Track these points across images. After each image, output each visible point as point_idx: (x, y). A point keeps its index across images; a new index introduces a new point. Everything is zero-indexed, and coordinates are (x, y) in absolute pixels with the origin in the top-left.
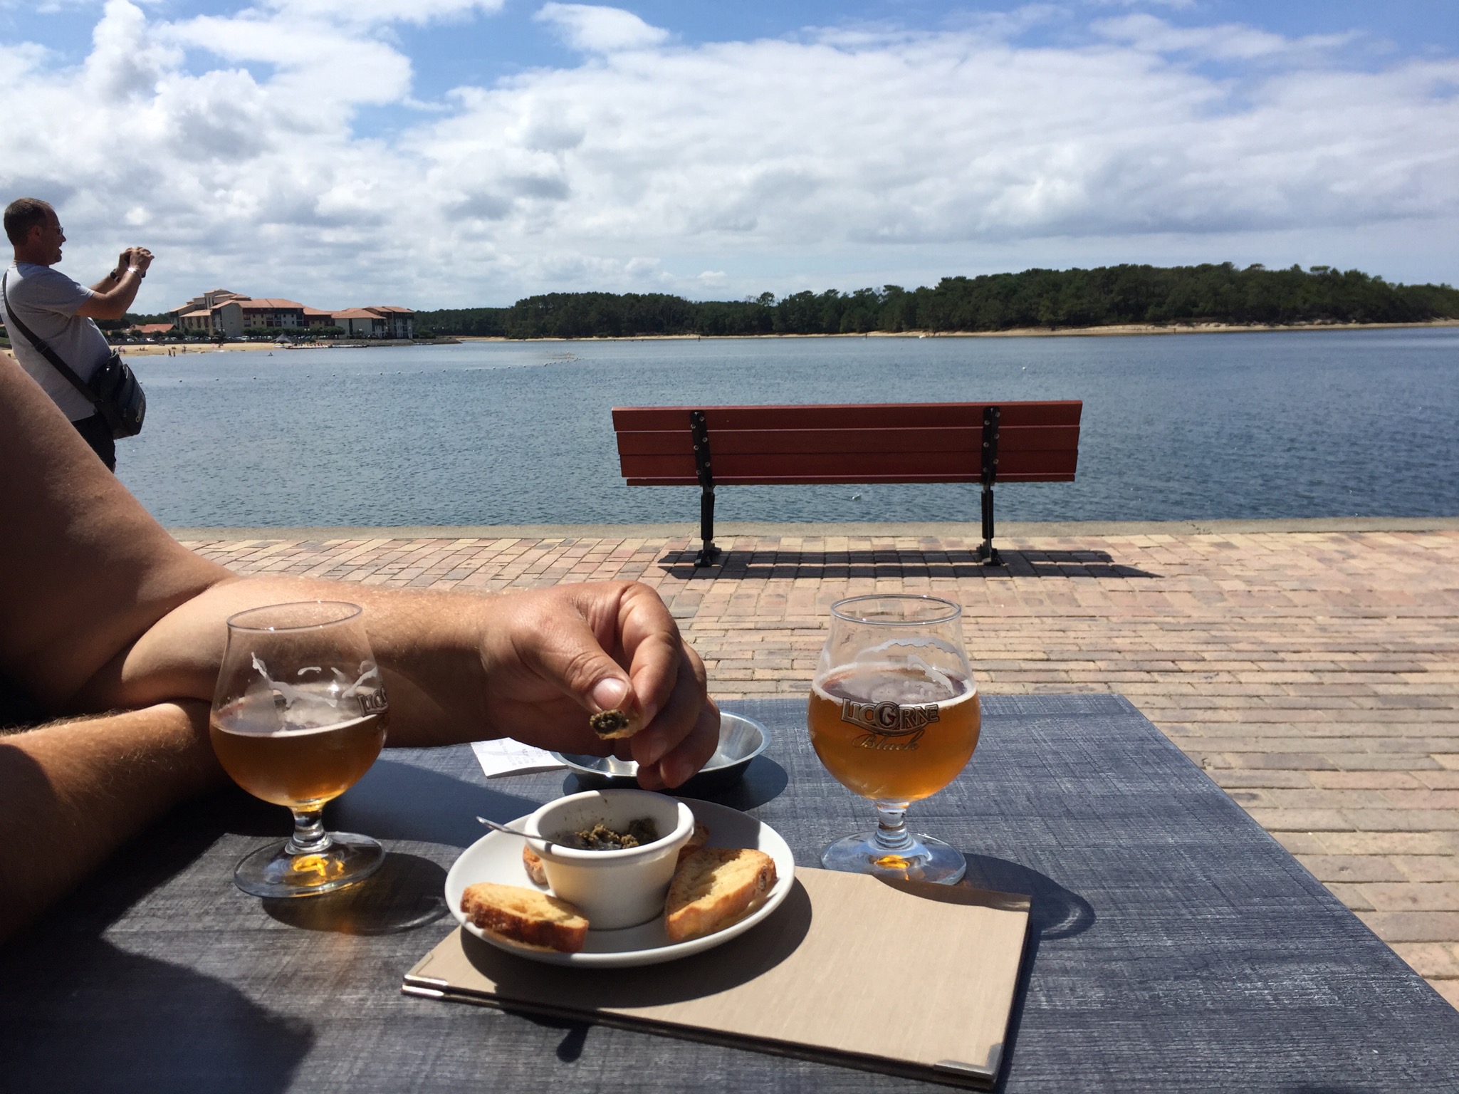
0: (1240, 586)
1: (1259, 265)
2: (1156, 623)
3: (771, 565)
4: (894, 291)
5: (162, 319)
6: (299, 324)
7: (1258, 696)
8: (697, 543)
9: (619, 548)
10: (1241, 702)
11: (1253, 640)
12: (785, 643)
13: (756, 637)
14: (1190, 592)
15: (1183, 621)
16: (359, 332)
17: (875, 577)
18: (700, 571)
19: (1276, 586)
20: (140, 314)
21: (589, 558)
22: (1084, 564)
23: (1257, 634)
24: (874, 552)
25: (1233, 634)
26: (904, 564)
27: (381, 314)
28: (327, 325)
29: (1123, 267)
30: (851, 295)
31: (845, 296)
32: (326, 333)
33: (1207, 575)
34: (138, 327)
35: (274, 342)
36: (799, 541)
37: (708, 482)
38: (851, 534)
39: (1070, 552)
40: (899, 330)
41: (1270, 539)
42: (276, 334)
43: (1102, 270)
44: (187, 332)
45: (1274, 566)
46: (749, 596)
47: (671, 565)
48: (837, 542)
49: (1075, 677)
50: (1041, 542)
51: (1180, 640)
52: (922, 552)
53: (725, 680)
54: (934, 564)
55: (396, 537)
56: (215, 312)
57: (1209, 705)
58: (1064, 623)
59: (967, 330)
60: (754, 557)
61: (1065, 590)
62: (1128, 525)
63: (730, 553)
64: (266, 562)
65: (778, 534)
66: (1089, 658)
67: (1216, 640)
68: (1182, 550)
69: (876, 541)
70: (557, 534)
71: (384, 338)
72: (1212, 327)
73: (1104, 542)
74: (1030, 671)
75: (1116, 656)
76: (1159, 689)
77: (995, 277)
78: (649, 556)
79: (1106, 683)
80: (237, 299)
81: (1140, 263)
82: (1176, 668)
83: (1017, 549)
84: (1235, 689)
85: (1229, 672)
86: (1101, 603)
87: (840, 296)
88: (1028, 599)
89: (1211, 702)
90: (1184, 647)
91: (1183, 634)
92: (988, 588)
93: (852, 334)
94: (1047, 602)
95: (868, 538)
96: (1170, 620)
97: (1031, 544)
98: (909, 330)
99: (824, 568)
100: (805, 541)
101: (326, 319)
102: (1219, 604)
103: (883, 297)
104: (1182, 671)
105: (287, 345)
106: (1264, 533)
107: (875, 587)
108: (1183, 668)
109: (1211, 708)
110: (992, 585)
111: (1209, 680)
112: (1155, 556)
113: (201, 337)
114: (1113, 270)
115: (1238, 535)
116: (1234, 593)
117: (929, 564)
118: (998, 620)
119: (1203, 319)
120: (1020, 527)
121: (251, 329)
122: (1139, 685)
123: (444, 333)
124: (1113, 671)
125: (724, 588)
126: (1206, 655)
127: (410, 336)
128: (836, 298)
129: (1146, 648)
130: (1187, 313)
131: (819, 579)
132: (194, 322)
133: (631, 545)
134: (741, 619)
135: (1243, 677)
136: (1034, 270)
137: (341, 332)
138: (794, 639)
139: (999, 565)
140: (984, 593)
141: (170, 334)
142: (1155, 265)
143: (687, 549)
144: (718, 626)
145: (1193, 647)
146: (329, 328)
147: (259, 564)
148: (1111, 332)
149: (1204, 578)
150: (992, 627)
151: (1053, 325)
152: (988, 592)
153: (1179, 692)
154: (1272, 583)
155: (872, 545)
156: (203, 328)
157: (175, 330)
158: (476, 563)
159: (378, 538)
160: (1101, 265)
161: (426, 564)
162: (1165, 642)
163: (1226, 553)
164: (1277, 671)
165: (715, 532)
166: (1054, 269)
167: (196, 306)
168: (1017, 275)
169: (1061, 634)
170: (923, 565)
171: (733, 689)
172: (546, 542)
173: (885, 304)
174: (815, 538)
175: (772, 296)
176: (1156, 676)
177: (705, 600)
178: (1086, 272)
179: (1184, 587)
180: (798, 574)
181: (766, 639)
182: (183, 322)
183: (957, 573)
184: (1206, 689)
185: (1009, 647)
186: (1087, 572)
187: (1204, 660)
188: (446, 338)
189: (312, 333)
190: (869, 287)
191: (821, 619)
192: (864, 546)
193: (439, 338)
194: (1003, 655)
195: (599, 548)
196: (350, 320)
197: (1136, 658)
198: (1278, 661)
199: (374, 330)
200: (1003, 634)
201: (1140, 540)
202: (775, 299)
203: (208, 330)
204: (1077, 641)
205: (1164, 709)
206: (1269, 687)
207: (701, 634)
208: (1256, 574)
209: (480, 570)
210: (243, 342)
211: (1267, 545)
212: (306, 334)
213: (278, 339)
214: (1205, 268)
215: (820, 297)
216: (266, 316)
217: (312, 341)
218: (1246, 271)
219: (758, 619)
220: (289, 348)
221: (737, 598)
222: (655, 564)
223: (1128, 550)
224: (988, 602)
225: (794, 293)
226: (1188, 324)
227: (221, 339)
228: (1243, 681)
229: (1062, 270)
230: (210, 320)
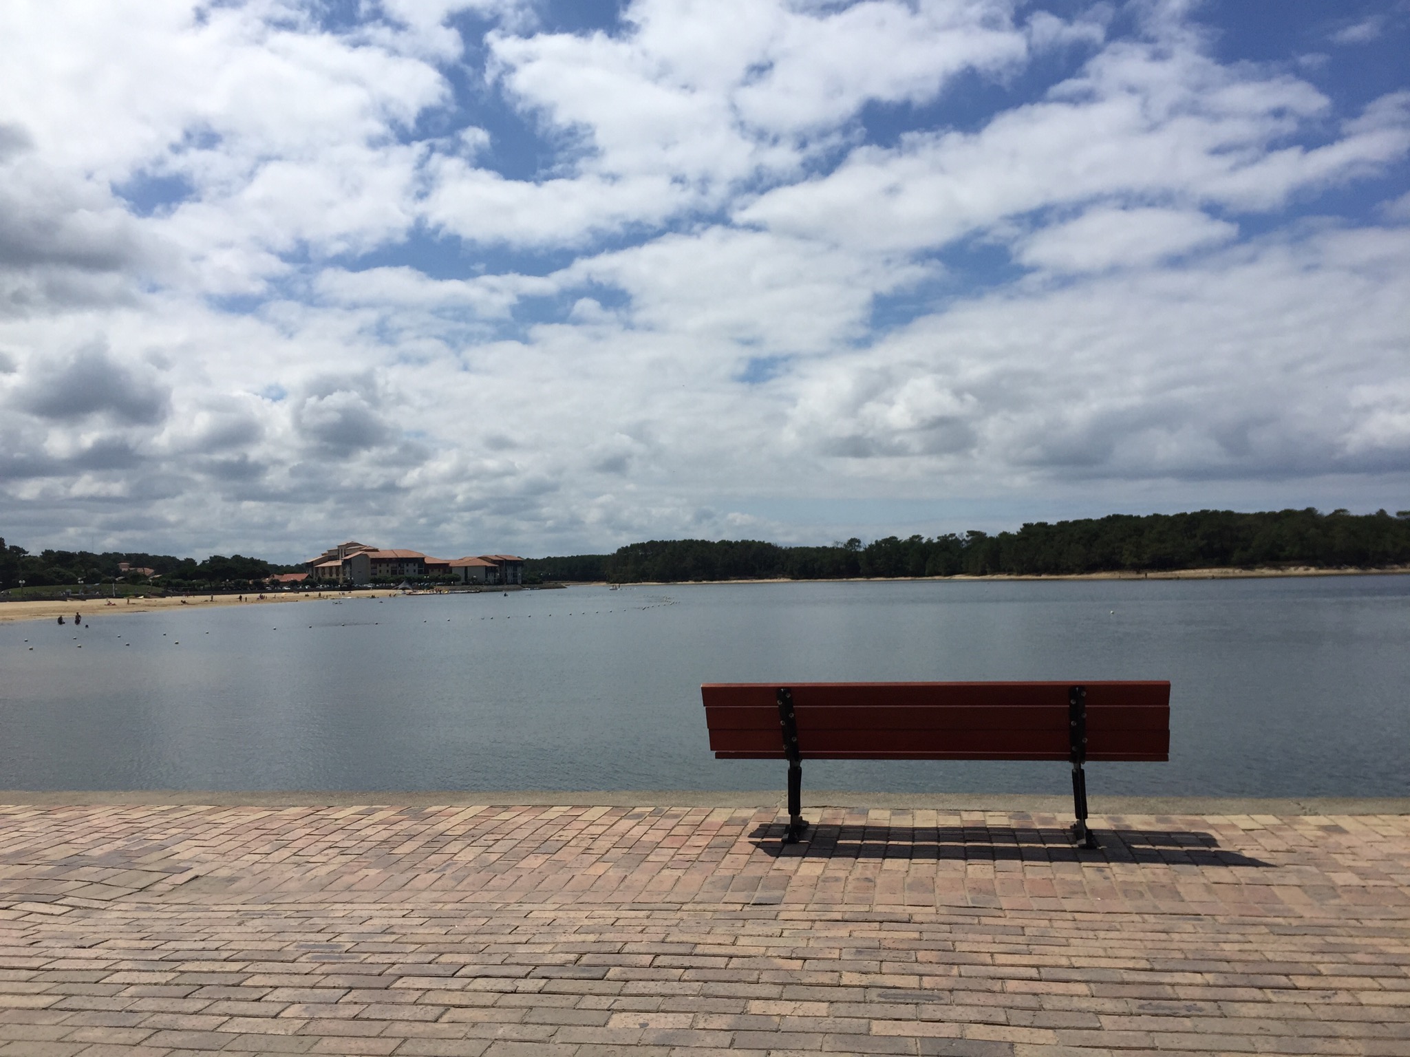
0: (1355, 880)
1: (1343, 511)
2: (1266, 925)
3: (859, 842)
4: (977, 537)
5: (299, 569)
6: (420, 572)
7: (1381, 1022)
8: (784, 815)
9: (709, 819)
10: (1362, 1030)
11: (1371, 950)
12: (872, 939)
13: (842, 931)
14: (1299, 886)
15: (1295, 922)
16: (473, 579)
17: (965, 859)
18: (786, 848)
19: (1392, 880)
20: (279, 565)
21: (679, 830)
22: (1185, 848)
23: (1375, 941)
24: (963, 829)
25: (1349, 940)
26: (995, 844)
27: (494, 562)
28: (445, 572)
29: (1204, 513)
30: (936, 540)
31: (930, 541)
32: (443, 580)
33: (1317, 866)
34: (276, 577)
35: (397, 589)
36: (887, 814)
37: (795, 757)
38: (940, 806)
39: (1168, 834)
40: (984, 573)
41: (1380, 822)
42: (398, 582)
43: (1183, 515)
44: (320, 581)
45: (1389, 855)
46: (837, 879)
47: (758, 840)
48: (926, 818)
49: (1181, 992)
50: (1138, 822)
51: (1294, 948)
52: (1013, 830)
53: (811, 985)
54: (1026, 845)
55: (493, 803)
56: (346, 562)
57: (1330, 1033)
58: (1166, 923)
59: (1051, 573)
60: (844, 831)
61: (1165, 880)
62: (1228, 802)
63: (818, 826)
64: (369, 831)
65: (865, 805)
66: (1197, 969)
67: (1331, 949)
68: (1288, 834)
69: (965, 816)
70: (647, 802)
71: (495, 584)
72: (1301, 570)
73: (1204, 821)
74: (1133, 983)
75: (1224, 967)
76: (1273, 1011)
77: (1076, 523)
78: (738, 829)
79: (1215, 1001)
80: (366, 550)
81: (1221, 508)
82: (1290, 984)
83: (1114, 828)
84: (1355, 1013)
85: (1348, 990)
86: (1206, 897)
87: (924, 541)
88: (1128, 890)
89: (1331, 1028)
90: (1298, 957)
91: (1297, 939)
92: (1084, 877)
93: (937, 578)
94: (1148, 895)
95: (956, 812)
96: (1280, 920)
97: (1127, 823)
98: (993, 573)
99: (912, 846)
100: (893, 814)
101: (445, 567)
102: (1333, 902)
103: (967, 542)
104: (1296, 988)
105: (407, 591)
106: (1374, 815)
107: (966, 872)
108: (1299, 984)
109: (1330, 1037)
110: (1088, 872)
111: (1327, 1001)
112: (1261, 841)
113: (332, 585)
114: (1194, 515)
115: (1346, 816)
116: (1347, 888)
117: (1022, 845)
118: (1098, 917)
119: (1292, 562)
120: (1116, 803)
121: (377, 577)
122: (1252, 1005)
123: (550, 578)
124: (1222, 987)
125: (811, 868)
126: (1321, 968)
127: (520, 582)
128: (921, 543)
129: (1256, 957)
130: (1275, 556)
131: (907, 860)
132: (327, 571)
133: (720, 816)
134: (828, 907)
135: (1365, 998)
136: (1114, 515)
137: (457, 579)
138: (883, 935)
139: (1096, 848)
140: (1081, 882)
141: (304, 583)
142: (1236, 510)
143: (775, 821)
144: (804, 916)
145: (1308, 958)
146: (447, 576)
147: (363, 833)
148: (1197, 575)
149: (1314, 869)
150: (1090, 925)
151: (1139, 567)
152: (1085, 882)
153: (1295, 1015)
154: (1387, 876)
155: (962, 821)
156: (334, 576)
157: (310, 579)
158: (567, 834)
159: (475, 805)
160: (1183, 511)
161: (520, 835)
162: (1276, 950)
163: (1335, 838)
164: (1400, 991)
165: (803, 803)
166: (1135, 514)
167: (330, 557)
168: (1097, 521)
169: (1163, 936)
170: (1016, 845)
171: (819, 996)
172: (637, 810)
173: (968, 548)
174: (903, 811)
175: (859, 541)
176: (1269, 994)
177: (792, 883)
178: (1167, 518)
179: (1295, 881)
180: (886, 853)
181: (855, 934)
182: (317, 572)
183: (1051, 856)
184: (1323, 1012)
185: (1110, 952)
186: (1188, 859)
187: (1319, 974)
188: (552, 583)
189: (430, 580)
190: (953, 532)
191: (910, 910)
192: (953, 822)
193: (546, 584)
194: (1104, 963)
195: (689, 819)
196: (466, 567)
197: (1247, 970)
198: (1399, 977)
199: (487, 576)
200: (1102, 934)
201: (1243, 821)
202: (861, 544)
203: (339, 579)
204: (1183, 946)
205: (1280, 1036)
206: (1393, 1011)
207: (788, 925)
208: (1368, 864)
209: (571, 844)
210: (368, 589)
211: (1378, 829)
212: (426, 581)
213: (400, 586)
214: (1288, 514)
215: (905, 542)
216: (391, 565)
217: (429, 588)
218: (1331, 515)
219: (846, 908)
220: (410, 594)
221: (824, 881)
222: (744, 839)
223: (1229, 833)
224: (1085, 893)
225: (880, 539)
226: (1277, 567)
227: (349, 587)
228: (1364, 1002)
229: (1143, 515)
230: (341, 569)
